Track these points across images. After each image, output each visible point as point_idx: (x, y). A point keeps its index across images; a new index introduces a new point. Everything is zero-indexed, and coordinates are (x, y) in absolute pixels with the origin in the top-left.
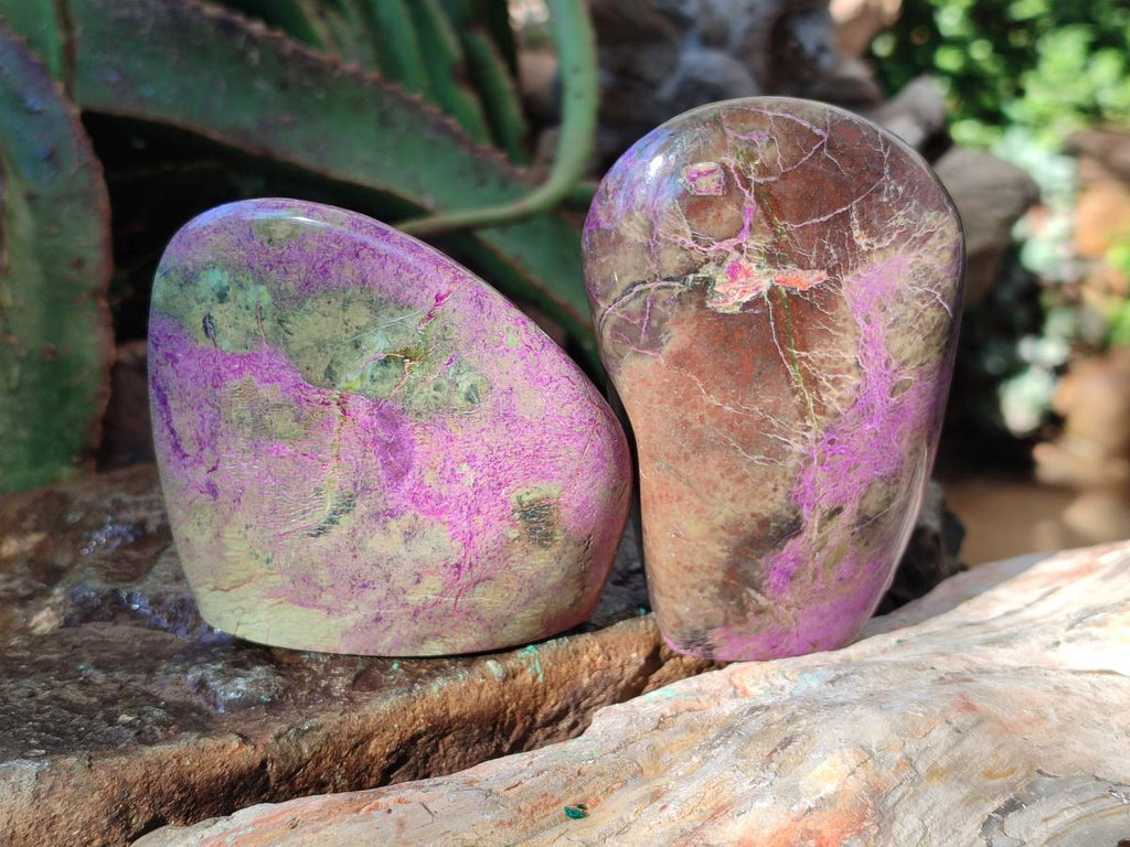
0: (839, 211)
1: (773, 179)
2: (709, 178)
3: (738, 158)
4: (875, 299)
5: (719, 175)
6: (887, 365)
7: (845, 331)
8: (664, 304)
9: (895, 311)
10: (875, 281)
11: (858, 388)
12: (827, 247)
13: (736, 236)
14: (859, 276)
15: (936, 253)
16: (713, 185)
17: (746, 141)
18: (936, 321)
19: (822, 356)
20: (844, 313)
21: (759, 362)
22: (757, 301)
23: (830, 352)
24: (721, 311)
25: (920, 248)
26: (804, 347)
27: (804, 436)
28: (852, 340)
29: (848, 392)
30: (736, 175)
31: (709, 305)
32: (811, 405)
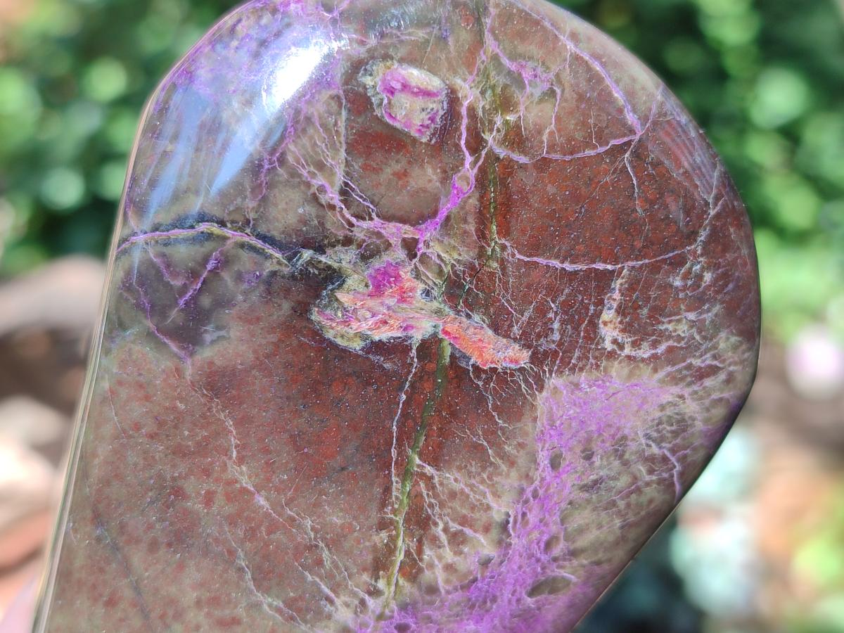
0: (600, 266)
1: (523, 159)
2: (420, 102)
3: (483, 93)
4: (583, 434)
5: (438, 106)
6: (548, 545)
7: (512, 464)
8: (239, 277)
9: (603, 466)
10: (597, 405)
11: (486, 563)
12: (551, 315)
13: (414, 224)
14: (577, 386)
15: (707, 402)
16: (419, 118)
17: (510, 73)
18: (652, 506)
19: (457, 487)
20: (527, 434)
21: (350, 449)
22: (396, 348)
23: (472, 487)
24: (329, 335)
25: (689, 384)
26: (435, 461)
27: (363, 602)
28: (516, 484)
29: (467, 563)
30: (465, 122)
31: (315, 316)
32: (400, 557)
